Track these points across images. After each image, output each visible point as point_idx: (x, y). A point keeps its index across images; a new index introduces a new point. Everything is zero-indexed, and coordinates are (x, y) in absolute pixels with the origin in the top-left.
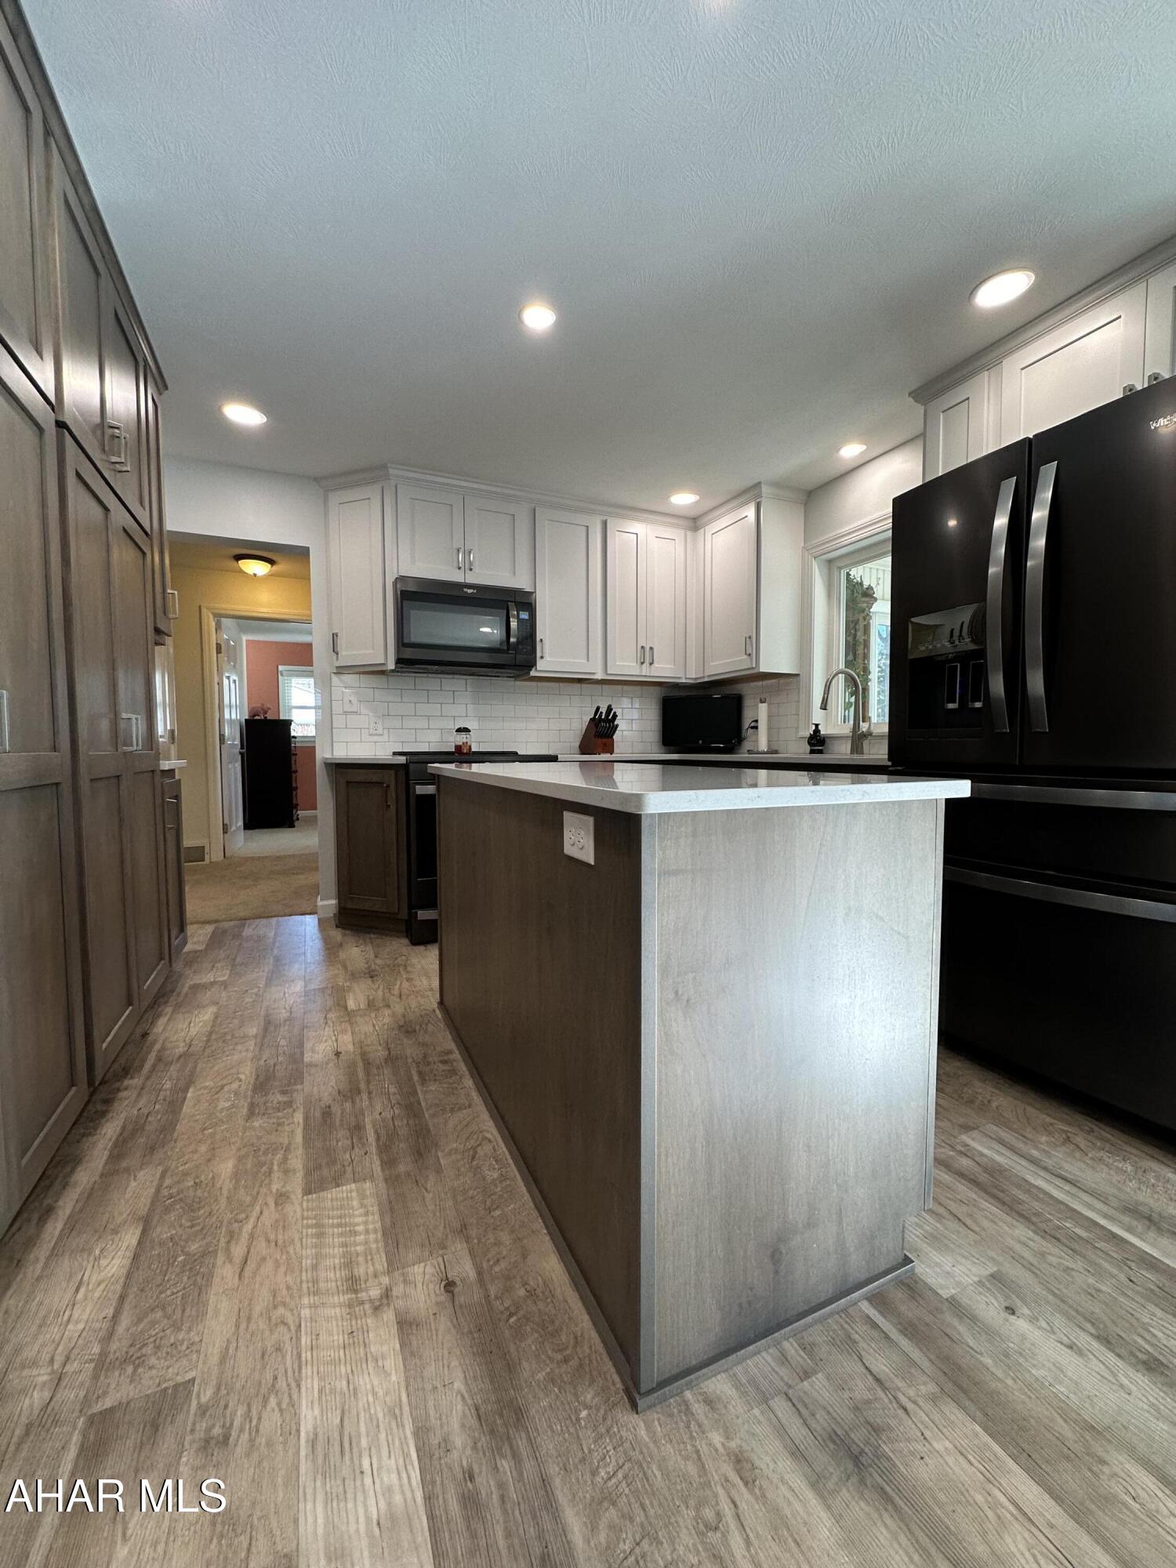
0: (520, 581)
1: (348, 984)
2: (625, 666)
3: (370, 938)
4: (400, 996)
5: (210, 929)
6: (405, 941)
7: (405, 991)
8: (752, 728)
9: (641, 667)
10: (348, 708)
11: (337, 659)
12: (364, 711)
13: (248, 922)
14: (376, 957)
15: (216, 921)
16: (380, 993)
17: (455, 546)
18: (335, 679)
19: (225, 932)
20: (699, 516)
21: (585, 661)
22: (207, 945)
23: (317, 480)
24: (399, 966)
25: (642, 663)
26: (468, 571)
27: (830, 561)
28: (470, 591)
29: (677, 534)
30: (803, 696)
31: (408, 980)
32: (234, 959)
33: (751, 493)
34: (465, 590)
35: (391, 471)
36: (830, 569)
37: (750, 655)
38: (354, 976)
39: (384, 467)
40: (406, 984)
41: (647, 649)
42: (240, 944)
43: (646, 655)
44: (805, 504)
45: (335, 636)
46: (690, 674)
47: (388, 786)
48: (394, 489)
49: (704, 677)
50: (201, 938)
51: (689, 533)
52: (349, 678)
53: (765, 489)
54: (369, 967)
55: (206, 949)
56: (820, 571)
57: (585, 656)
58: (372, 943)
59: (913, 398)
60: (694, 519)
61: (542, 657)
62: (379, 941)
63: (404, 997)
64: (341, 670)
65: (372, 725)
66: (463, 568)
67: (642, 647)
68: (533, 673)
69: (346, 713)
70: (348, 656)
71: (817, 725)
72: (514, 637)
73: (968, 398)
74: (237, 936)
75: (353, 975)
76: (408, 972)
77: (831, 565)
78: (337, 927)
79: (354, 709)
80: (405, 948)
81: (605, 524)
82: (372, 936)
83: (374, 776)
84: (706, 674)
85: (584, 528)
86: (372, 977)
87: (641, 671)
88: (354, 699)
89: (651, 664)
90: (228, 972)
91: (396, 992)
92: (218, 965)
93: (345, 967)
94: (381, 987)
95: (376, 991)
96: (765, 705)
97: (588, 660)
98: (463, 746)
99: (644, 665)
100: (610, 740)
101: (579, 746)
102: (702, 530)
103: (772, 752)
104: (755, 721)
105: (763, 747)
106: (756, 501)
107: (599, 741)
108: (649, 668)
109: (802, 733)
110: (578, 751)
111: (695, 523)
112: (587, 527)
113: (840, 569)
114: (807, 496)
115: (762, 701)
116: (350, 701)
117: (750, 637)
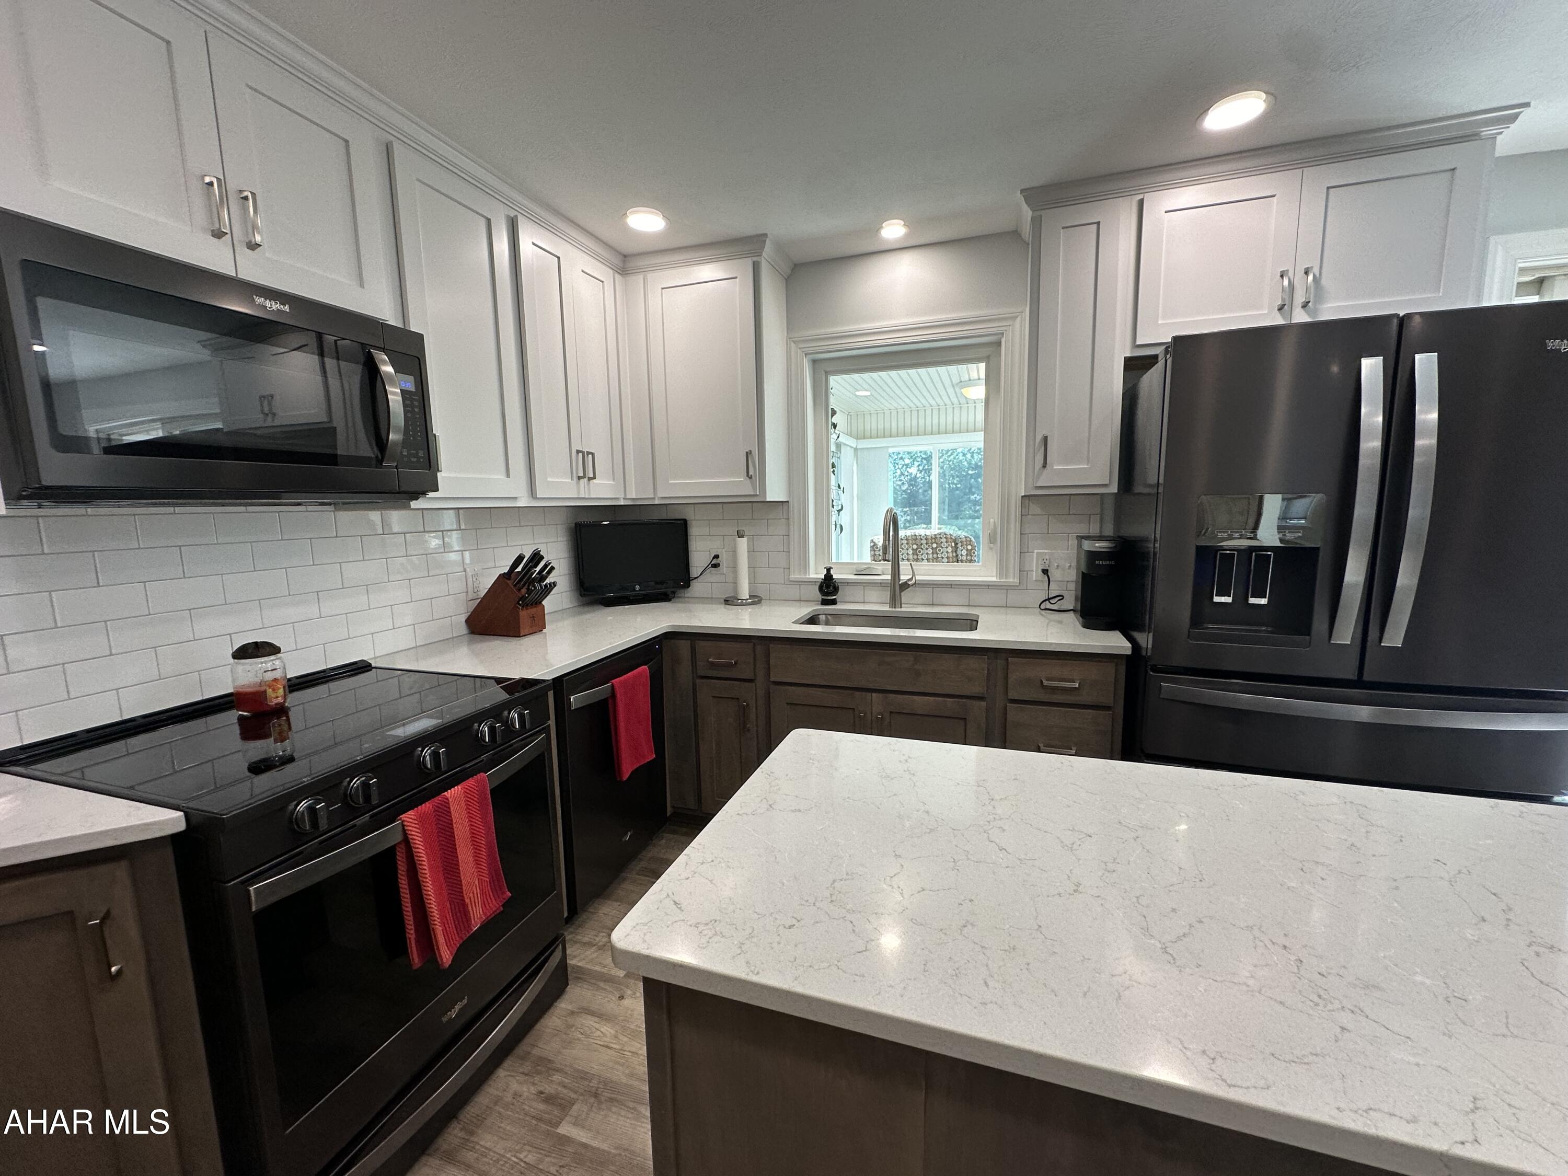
0: (374, 303)
2: (557, 480)
8: (715, 566)
9: (578, 483)
21: (503, 478)
25: (579, 478)
26: (243, 251)
29: (603, 272)
33: (748, 247)
36: (815, 372)
37: (751, 476)
41: (585, 454)
43: (585, 465)
44: (790, 280)
47: (102, 918)
49: (654, 498)
51: (617, 276)
53: (767, 246)
56: (810, 375)
57: (503, 468)
59: (1022, 196)
60: (625, 256)
61: (438, 471)
66: (229, 240)
67: (578, 452)
71: (829, 570)
72: (396, 430)
73: (1098, 223)
77: (819, 366)
81: (513, 222)
84: (660, 495)
85: (487, 225)
87: (579, 493)
89: (590, 479)
96: (744, 540)
97: (508, 475)
98: (269, 691)
99: (582, 481)
100: (539, 608)
101: (468, 621)
102: (641, 277)
103: (756, 600)
104: (717, 557)
105: (745, 594)
106: (755, 259)
107: (524, 614)
108: (589, 484)
109: (795, 576)
110: (464, 629)
111: (624, 262)
112: (489, 221)
113: (827, 373)
114: (793, 270)
115: (740, 535)
117: (751, 452)
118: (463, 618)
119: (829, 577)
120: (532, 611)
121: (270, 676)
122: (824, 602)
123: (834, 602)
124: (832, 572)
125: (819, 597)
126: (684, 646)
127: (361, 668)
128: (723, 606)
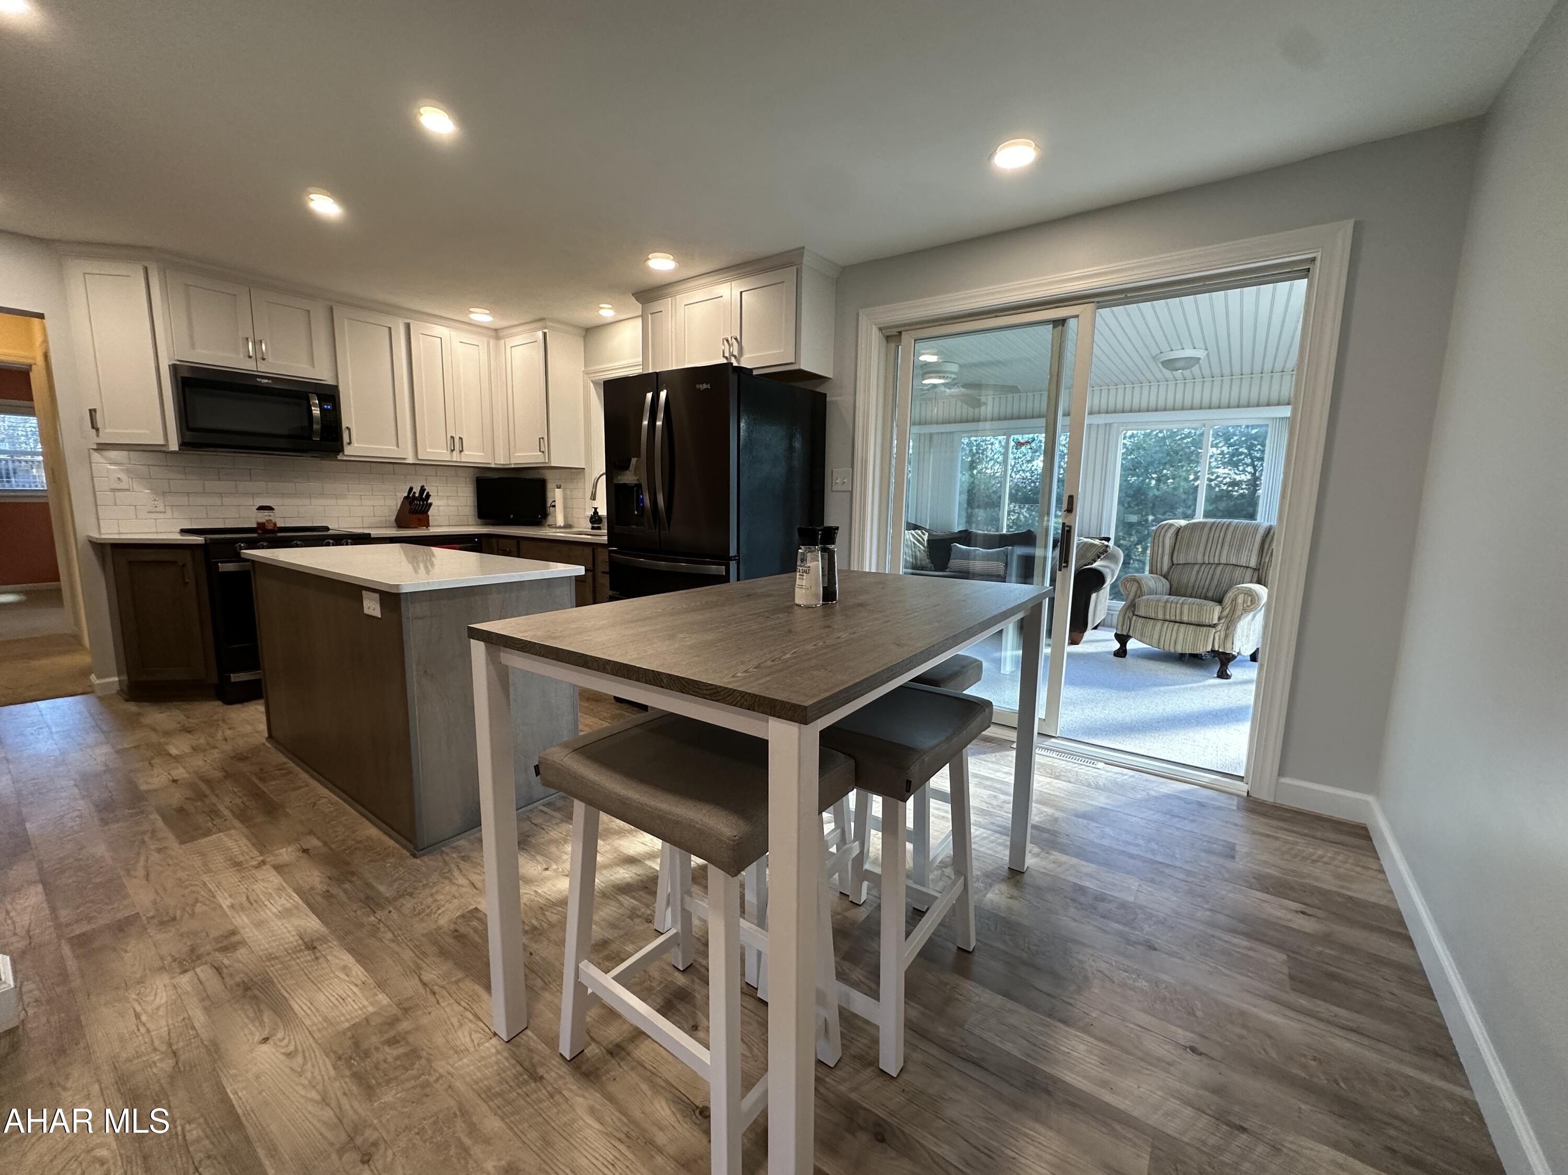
0: (321, 373)
1: (164, 740)
2: (435, 451)
4: (225, 740)
6: (218, 703)
7: (229, 736)
8: (553, 506)
10: (114, 485)
11: (98, 436)
12: (136, 486)
14: (187, 717)
16: (202, 741)
17: (243, 336)
18: (96, 456)
21: (395, 448)
24: (216, 721)
25: (452, 451)
26: (260, 361)
28: (264, 381)
29: (481, 341)
30: (587, 485)
31: (230, 728)
33: (538, 324)
38: (168, 734)
40: (228, 732)
41: (457, 440)
43: (456, 444)
44: (582, 338)
45: (92, 412)
46: (500, 460)
47: (184, 565)
49: (510, 464)
51: (492, 342)
52: (113, 454)
53: (550, 323)
54: (183, 726)
57: (394, 442)
58: (178, 709)
59: (635, 297)
60: (496, 330)
61: (349, 443)
62: (185, 706)
63: (229, 740)
64: (102, 447)
65: (150, 502)
66: (254, 358)
67: (452, 437)
68: (339, 457)
69: (113, 490)
70: (110, 433)
71: (596, 509)
72: (317, 423)
73: (662, 311)
76: (228, 724)
78: (127, 700)
79: (124, 486)
80: (219, 708)
81: (408, 327)
82: (176, 703)
83: (166, 555)
84: (512, 462)
85: (387, 329)
86: (189, 732)
87: (451, 457)
88: (123, 476)
89: (461, 452)
91: (220, 738)
93: (155, 729)
94: (202, 737)
95: (198, 740)
96: (562, 491)
97: (398, 447)
98: (267, 524)
99: (454, 452)
100: (425, 515)
101: (396, 520)
102: (502, 341)
103: (566, 525)
104: (554, 502)
105: (560, 523)
106: (545, 330)
107: (414, 517)
108: (459, 454)
111: (492, 333)
112: (390, 328)
114: (583, 332)
115: (559, 487)
116: (119, 478)
117: (543, 438)
119: (596, 513)
120: (420, 516)
121: (268, 518)
122: (593, 528)
123: (598, 528)
126: (494, 540)
127: (327, 529)
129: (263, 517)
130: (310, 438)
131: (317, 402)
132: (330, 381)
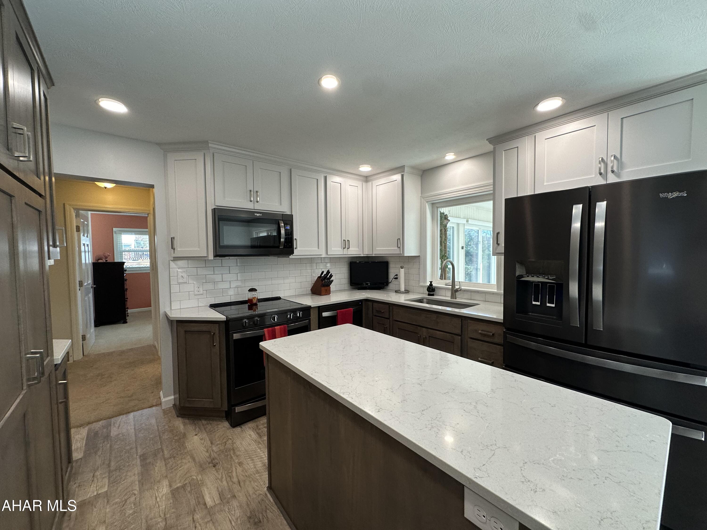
0: (284, 209)
1: (200, 477)
2: (336, 249)
3: (203, 425)
4: (239, 482)
5: (84, 432)
6: (226, 424)
7: (241, 478)
8: (395, 278)
9: (343, 250)
10: (180, 281)
11: (174, 252)
12: (191, 281)
13: (113, 420)
14: (212, 443)
15: (89, 423)
16: (225, 483)
17: (248, 189)
18: (172, 264)
19: (96, 434)
20: (370, 176)
21: (317, 249)
22: (85, 452)
23: (159, 144)
24: (230, 450)
25: (344, 248)
26: (256, 203)
27: (433, 204)
28: (258, 215)
29: (358, 183)
30: (422, 266)
31: (240, 464)
32: (109, 465)
33: (400, 169)
34: (256, 214)
35: (210, 145)
36: (433, 208)
37: (399, 247)
38: (202, 468)
39: (207, 142)
40: (239, 469)
41: (346, 241)
42: (111, 446)
43: (346, 244)
44: (421, 176)
45: (172, 239)
46: (366, 252)
47: (214, 334)
48: (212, 156)
49: (372, 254)
50: (79, 445)
51: (364, 183)
52: (181, 263)
53: (406, 169)
54: (210, 456)
55: (84, 457)
56: (429, 209)
57: (317, 246)
58: (205, 429)
59: (488, 141)
60: (367, 177)
61: (296, 248)
62: (209, 427)
63: (242, 484)
64: (176, 259)
65: (196, 289)
66: (253, 202)
67: (344, 240)
68: (290, 257)
69: (179, 284)
70: (180, 251)
72: (282, 239)
73: (518, 147)
74: (107, 437)
75: (201, 466)
76: (237, 456)
77: (434, 205)
78: (178, 416)
79: (185, 280)
80: (228, 431)
81: (326, 178)
82: (204, 422)
83: (204, 328)
84: (374, 253)
85: (316, 180)
86: (214, 466)
87: (343, 252)
88: (185, 275)
89: (348, 248)
90: (106, 481)
91: (235, 480)
92: (98, 473)
93: (194, 460)
94: (224, 476)
95: (222, 482)
96: (403, 269)
97: (319, 249)
98: (253, 299)
99: (345, 249)
100: (329, 287)
101: (311, 290)
102: (371, 183)
103: (407, 292)
104: (397, 275)
105: (403, 289)
106: (402, 173)
107: (323, 289)
108: (347, 250)
109: (422, 284)
110: (310, 292)
111: (367, 179)
113: (437, 207)
114: (423, 173)
115: (402, 268)
116: (182, 276)
117: (399, 239)
118: (310, 289)
119: (431, 285)
120: (326, 288)
121: (254, 296)
122: (429, 295)
123: (433, 295)
124: (432, 283)
125: (427, 293)
126: (370, 304)
127: (279, 298)
128: (395, 293)
129: (250, 295)
130: (278, 247)
131: (283, 225)
132: (289, 213)
